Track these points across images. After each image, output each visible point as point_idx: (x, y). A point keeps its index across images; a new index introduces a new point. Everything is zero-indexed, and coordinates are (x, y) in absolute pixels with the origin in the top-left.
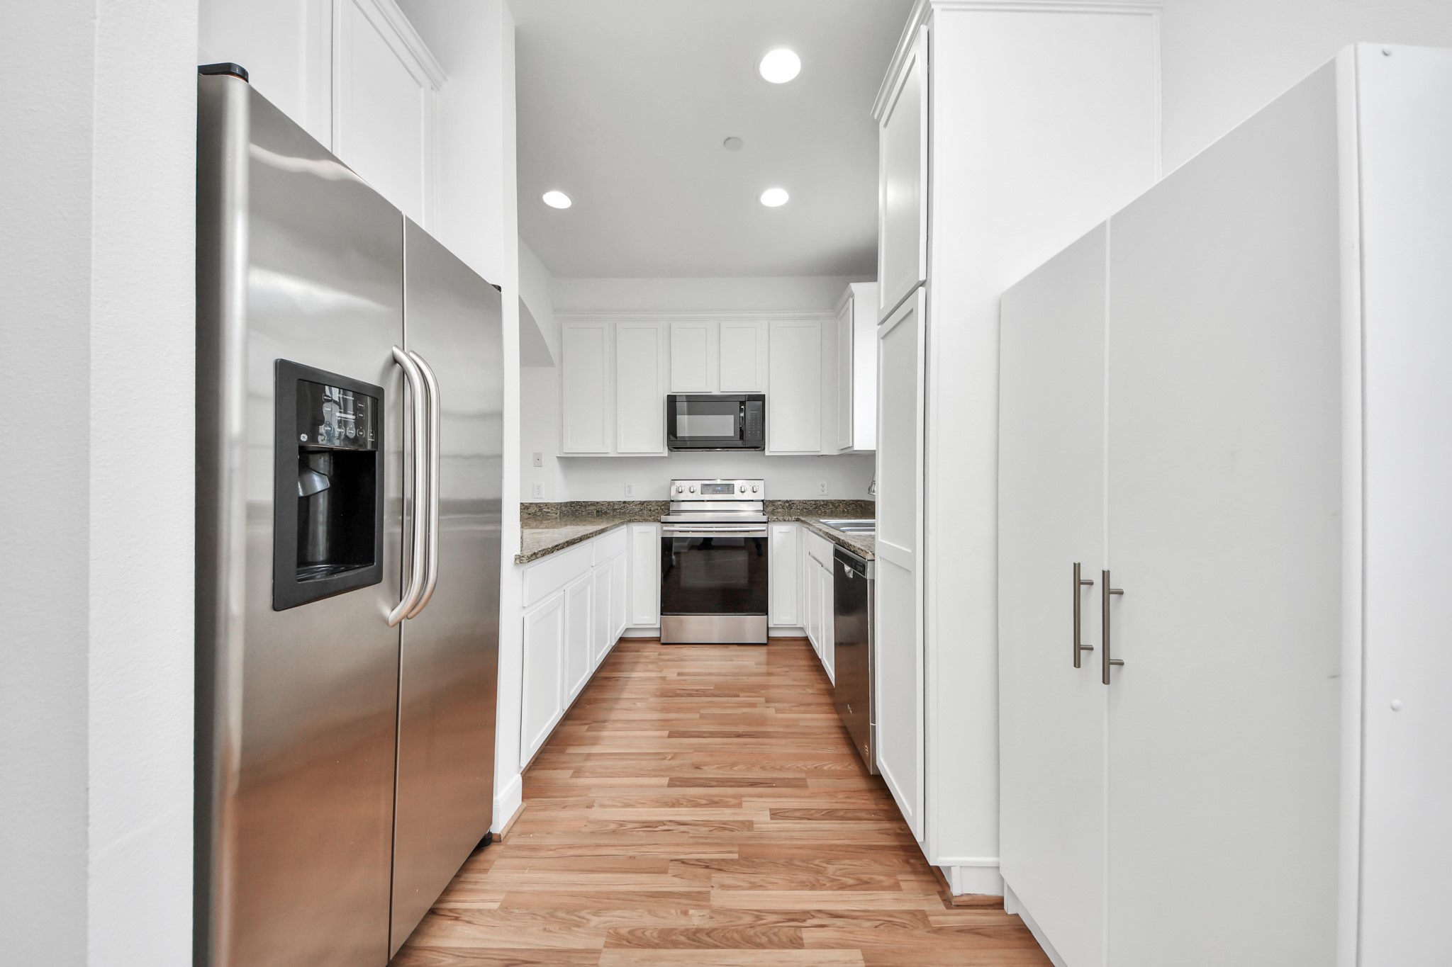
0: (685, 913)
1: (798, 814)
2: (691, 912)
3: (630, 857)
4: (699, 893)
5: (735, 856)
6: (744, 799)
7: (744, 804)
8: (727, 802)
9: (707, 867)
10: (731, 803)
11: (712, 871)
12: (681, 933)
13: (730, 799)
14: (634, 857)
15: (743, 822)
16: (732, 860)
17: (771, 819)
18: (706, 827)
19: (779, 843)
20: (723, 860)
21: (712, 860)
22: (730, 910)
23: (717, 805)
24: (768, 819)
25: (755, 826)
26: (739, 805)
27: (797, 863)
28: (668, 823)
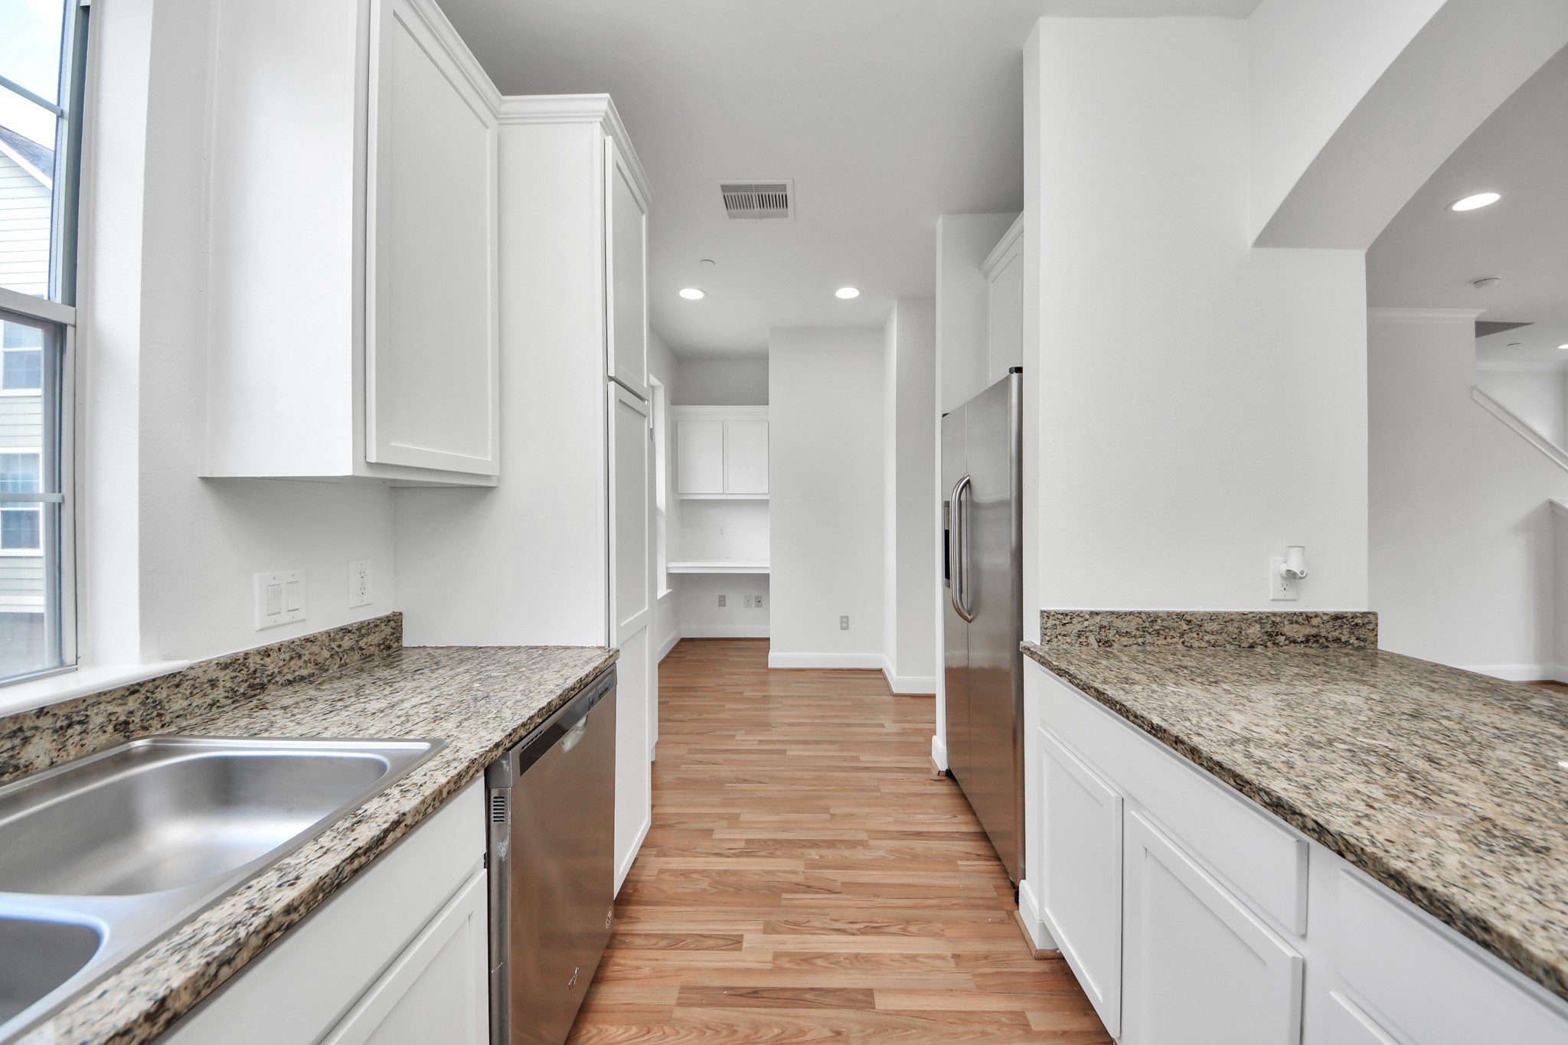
0: (821, 856)
1: (711, 942)
2: (817, 857)
3: (878, 896)
4: (813, 869)
5: (785, 896)
6: (769, 966)
7: (770, 958)
8: (790, 961)
9: (809, 887)
10: (787, 959)
11: (805, 884)
12: (822, 846)
13: (788, 966)
14: (875, 896)
15: (775, 932)
16: (787, 892)
17: (742, 936)
18: (813, 927)
19: (743, 908)
20: (796, 892)
21: (805, 892)
22: (790, 858)
23: (803, 957)
24: (747, 937)
25: (762, 927)
26: (777, 956)
27: (732, 890)
28: (855, 931)
